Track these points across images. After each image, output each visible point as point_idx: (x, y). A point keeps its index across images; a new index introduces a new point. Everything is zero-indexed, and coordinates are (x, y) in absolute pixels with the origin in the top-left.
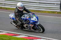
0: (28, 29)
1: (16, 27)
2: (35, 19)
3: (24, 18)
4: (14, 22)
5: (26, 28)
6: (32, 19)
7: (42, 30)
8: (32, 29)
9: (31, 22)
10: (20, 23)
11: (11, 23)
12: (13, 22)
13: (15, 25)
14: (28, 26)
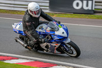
0: (50, 51)
1: (26, 47)
2: (63, 33)
3: (41, 30)
4: (22, 38)
5: (46, 49)
6: (56, 33)
7: (75, 53)
8: (56, 52)
9: (56, 38)
10: (35, 40)
11: (17, 41)
12: (20, 38)
13: (23, 43)
14: (50, 47)
